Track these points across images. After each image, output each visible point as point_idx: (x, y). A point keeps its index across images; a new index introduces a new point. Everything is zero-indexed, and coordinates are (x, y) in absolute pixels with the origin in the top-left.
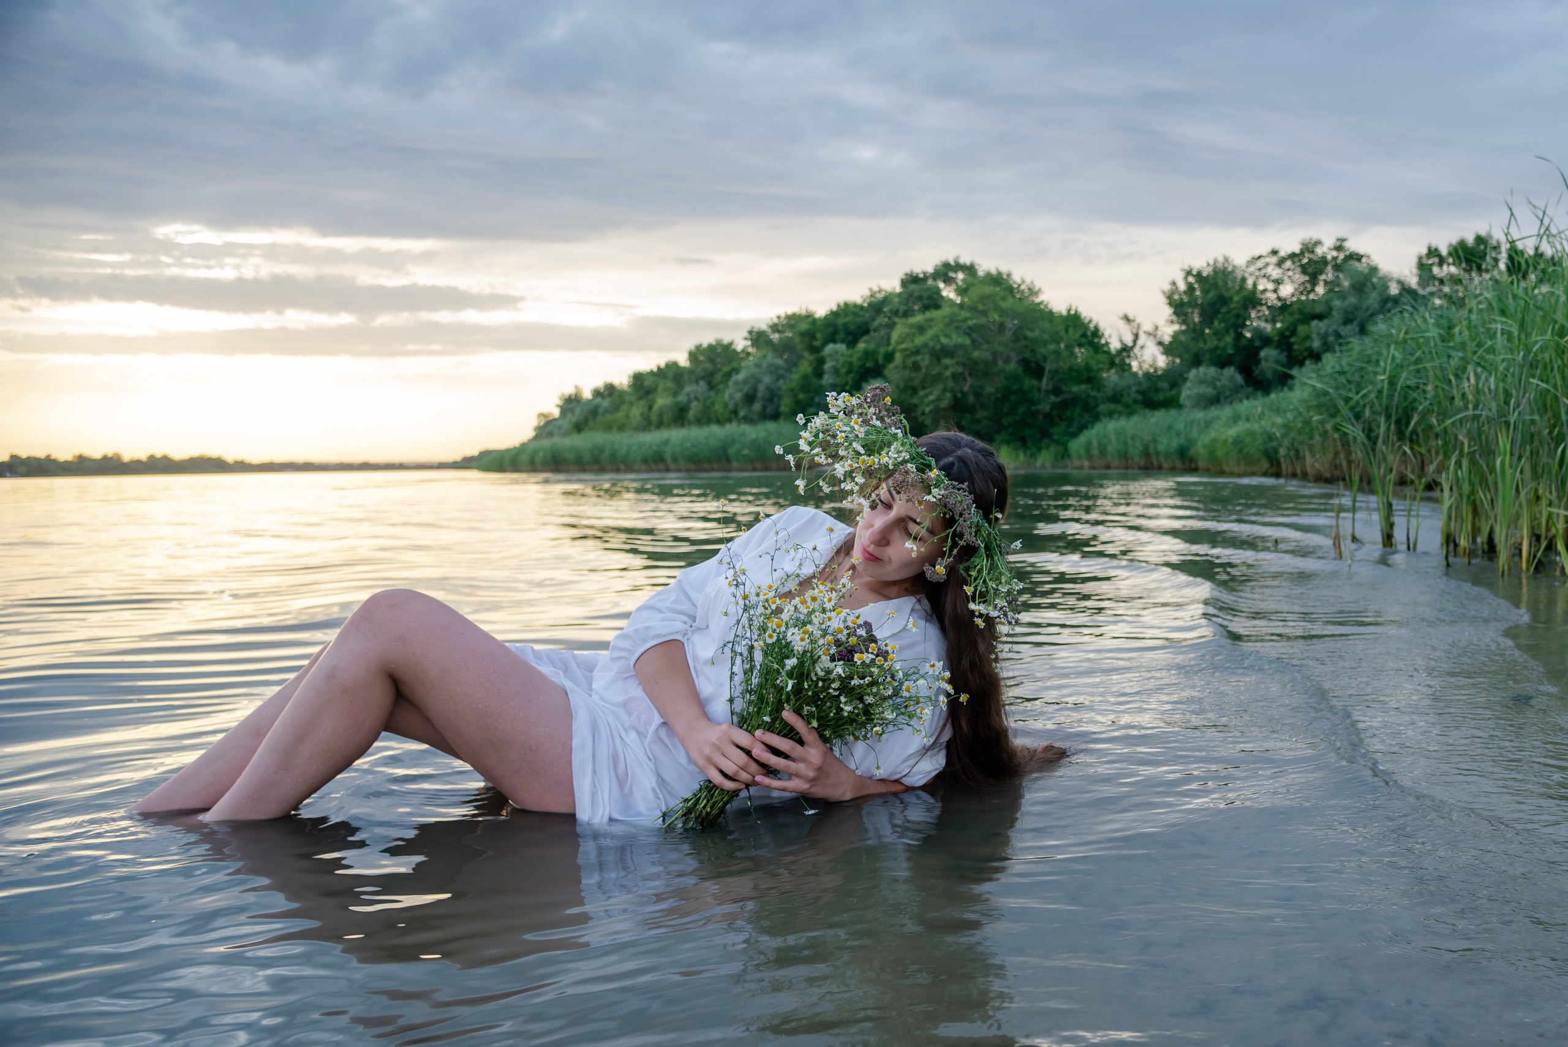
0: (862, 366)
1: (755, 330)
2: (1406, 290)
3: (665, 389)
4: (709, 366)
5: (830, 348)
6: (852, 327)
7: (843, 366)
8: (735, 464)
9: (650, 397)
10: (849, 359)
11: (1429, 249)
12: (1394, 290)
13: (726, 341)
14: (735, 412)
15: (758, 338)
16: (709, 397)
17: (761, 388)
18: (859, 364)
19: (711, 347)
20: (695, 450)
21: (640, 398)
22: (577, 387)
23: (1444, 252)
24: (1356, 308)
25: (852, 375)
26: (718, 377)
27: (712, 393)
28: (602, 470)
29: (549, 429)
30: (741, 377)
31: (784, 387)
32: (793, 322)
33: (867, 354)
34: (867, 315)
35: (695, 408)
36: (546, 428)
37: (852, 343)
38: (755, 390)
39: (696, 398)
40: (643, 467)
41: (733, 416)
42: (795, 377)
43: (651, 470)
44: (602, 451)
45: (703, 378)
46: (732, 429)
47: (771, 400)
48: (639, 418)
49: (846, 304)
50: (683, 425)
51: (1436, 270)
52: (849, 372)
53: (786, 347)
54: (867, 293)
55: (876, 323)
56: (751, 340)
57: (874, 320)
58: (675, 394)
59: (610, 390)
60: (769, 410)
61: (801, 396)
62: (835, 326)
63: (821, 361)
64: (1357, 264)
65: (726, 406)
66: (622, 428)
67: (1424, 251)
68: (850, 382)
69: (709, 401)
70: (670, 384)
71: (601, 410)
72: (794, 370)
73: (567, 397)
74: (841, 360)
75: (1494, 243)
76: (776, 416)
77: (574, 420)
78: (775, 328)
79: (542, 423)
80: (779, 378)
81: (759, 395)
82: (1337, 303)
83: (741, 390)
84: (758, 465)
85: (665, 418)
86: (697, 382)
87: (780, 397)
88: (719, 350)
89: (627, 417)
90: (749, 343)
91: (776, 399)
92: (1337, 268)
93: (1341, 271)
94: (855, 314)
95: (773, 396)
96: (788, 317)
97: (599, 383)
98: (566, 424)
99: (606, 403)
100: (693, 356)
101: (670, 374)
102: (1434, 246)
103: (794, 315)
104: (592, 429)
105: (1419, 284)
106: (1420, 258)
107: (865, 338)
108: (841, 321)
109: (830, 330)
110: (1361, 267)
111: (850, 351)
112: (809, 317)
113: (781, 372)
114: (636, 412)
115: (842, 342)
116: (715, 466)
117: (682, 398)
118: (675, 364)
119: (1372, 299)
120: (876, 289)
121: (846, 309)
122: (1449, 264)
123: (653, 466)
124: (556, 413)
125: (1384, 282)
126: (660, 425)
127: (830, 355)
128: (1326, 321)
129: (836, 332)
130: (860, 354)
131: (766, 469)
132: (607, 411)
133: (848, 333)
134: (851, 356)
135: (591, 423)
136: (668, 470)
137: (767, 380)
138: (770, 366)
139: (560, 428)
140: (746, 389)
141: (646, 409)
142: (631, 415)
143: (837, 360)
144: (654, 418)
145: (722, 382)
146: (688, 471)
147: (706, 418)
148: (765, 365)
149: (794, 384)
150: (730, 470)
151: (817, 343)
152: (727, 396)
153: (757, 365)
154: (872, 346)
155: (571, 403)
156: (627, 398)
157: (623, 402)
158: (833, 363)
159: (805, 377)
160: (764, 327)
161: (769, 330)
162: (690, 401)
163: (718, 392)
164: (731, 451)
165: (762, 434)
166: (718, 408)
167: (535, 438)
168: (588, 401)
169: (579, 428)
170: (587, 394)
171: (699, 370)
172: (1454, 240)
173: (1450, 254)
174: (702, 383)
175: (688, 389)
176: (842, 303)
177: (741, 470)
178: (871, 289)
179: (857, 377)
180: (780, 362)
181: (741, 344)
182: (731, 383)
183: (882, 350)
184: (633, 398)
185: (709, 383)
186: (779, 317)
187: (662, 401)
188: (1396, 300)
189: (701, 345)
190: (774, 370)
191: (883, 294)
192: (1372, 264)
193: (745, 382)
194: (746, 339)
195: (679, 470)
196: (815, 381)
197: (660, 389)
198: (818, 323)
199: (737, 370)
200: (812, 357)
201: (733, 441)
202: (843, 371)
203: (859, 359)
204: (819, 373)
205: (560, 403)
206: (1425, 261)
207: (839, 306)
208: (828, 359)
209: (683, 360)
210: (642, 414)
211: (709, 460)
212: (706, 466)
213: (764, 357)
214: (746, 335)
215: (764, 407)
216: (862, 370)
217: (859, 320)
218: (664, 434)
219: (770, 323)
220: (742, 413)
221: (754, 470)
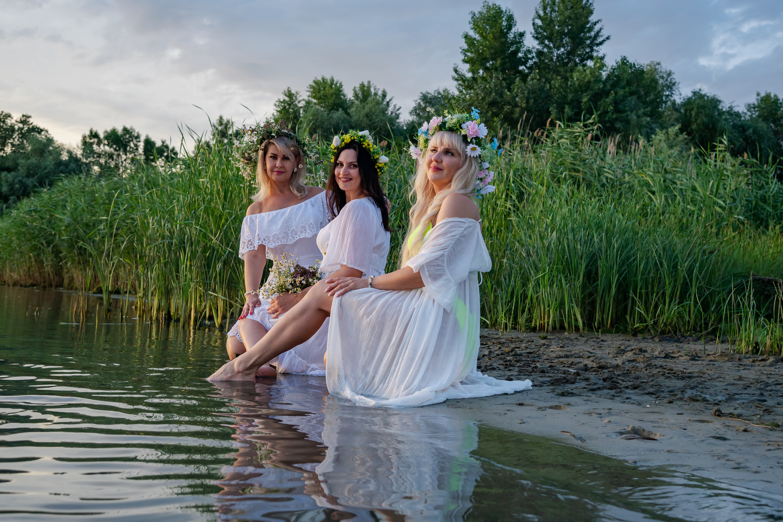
2: (73, 158)
11: (91, 132)
12: (65, 157)
23: (102, 136)
24: (38, 166)
51: (95, 147)
64: (38, 135)
67: (88, 133)
75: (136, 135)
82: (22, 161)
92: (23, 136)
93: (25, 139)
102: (94, 130)
105: (83, 155)
106: (84, 137)
110: (42, 137)
119: (49, 161)
122: (104, 144)
125: (58, 151)
128: (13, 173)
172: (109, 129)
173: (106, 138)
188: (66, 164)
192: (48, 136)
206: (88, 140)
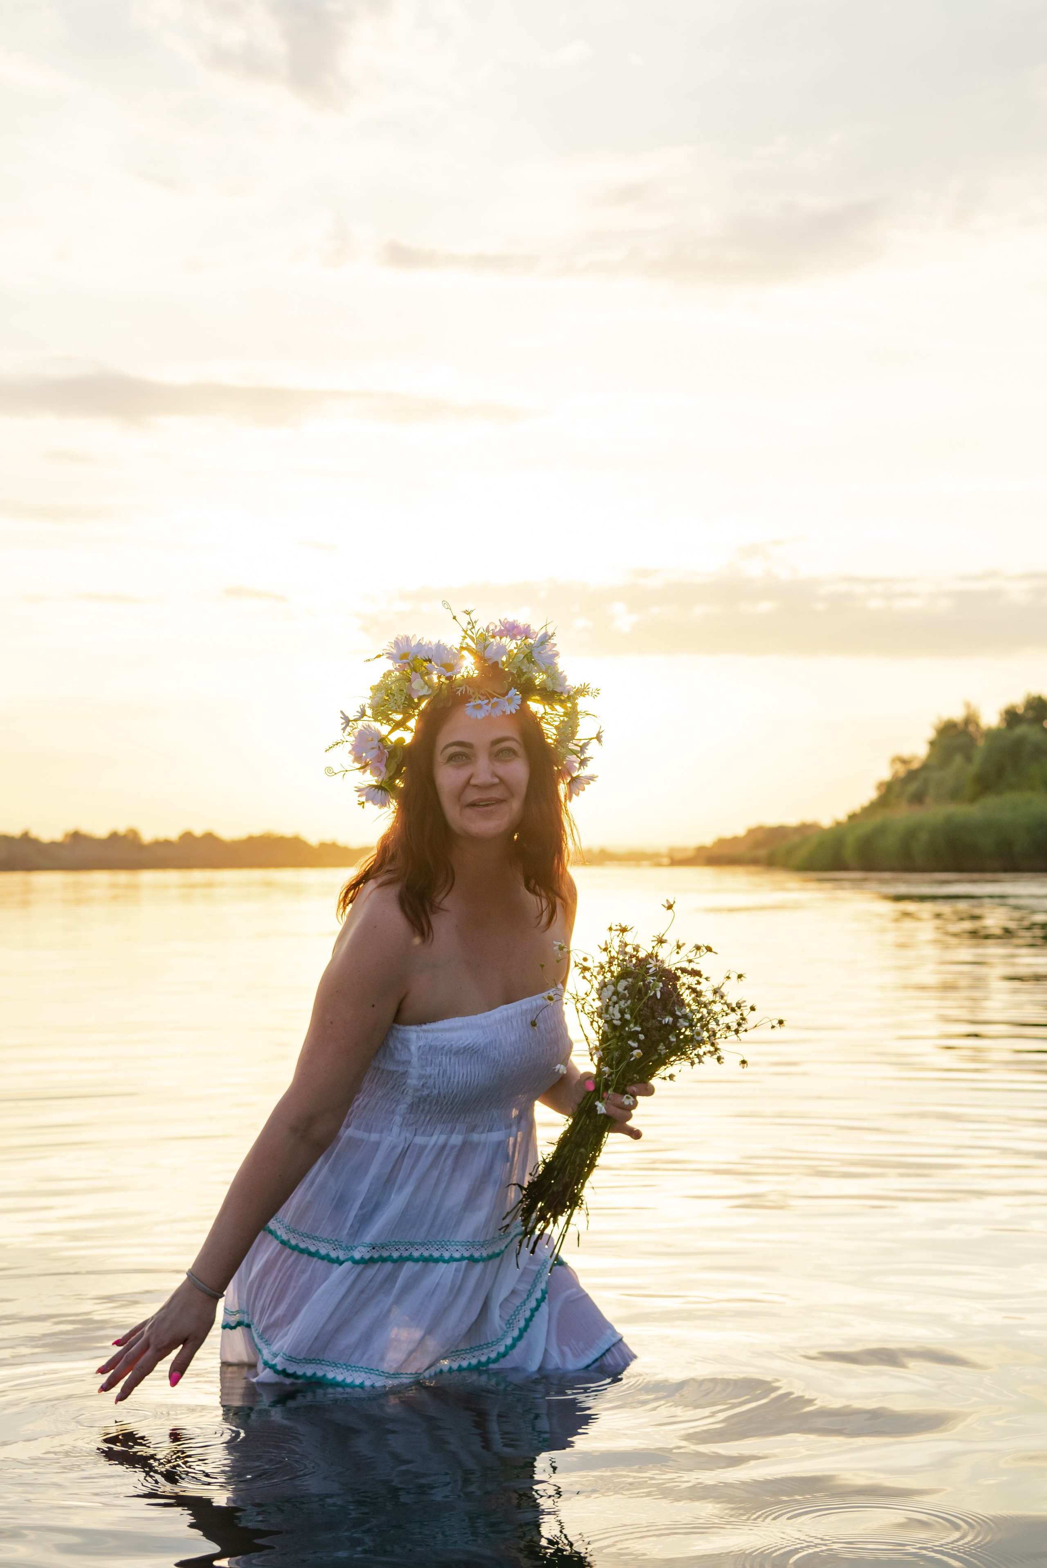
29: (914, 786)
36: (906, 786)
71: (1028, 749)
73: (947, 724)
124: (923, 752)
132: (1040, 751)
135: (1012, 773)
139: (939, 784)
155: (955, 735)
168: (995, 732)
169: (986, 784)
170: (991, 719)
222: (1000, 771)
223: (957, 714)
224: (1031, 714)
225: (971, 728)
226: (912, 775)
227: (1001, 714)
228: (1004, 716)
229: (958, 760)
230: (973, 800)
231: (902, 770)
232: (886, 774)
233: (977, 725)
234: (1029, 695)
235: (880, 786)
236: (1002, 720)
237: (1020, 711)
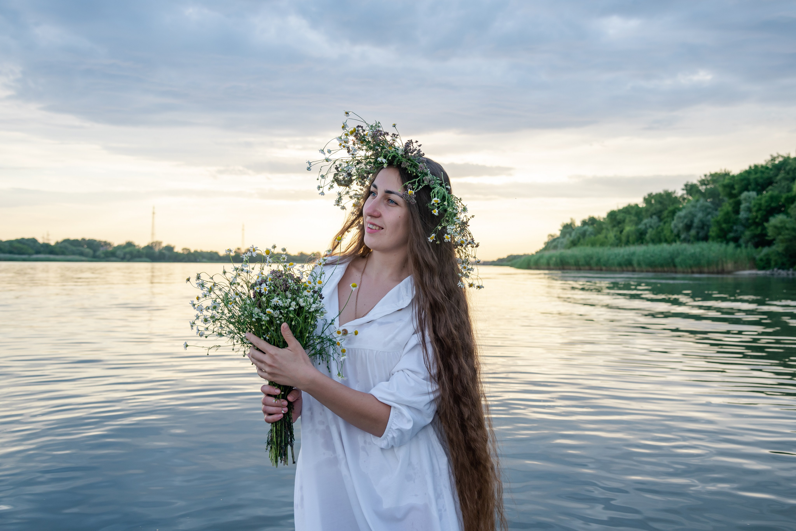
0: (769, 205)
1: (690, 183)
3: (631, 221)
4: (659, 206)
5: (745, 194)
6: (760, 181)
7: (754, 206)
8: (679, 268)
9: (620, 226)
10: (759, 202)
13: (671, 190)
14: (678, 236)
15: (691, 189)
16: (659, 226)
17: (696, 221)
18: (766, 204)
19: (659, 196)
20: (652, 259)
21: (614, 226)
22: (572, 219)
25: (761, 212)
26: (665, 213)
27: (662, 224)
28: (591, 269)
29: (555, 243)
30: (682, 213)
31: (712, 220)
32: (715, 178)
33: (772, 198)
34: (772, 172)
35: (650, 233)
36: (552, 244)
37: (759, 192)
38: (692, 222)
39: (651, 227)
40: (618, 269)
41: (677, 238)
42: (720, 214)
43: (622, 271)
44: (591, 258)
45: (655, 214)
46: (677, 246)
47: (702, 228)
48: (613, 238)
49: (756, 166)
50: (642, 243)
52: (759, 210)
53: (712, 194)
54: (769, 158)
55: (778, 178)
56: (687, 190)
57: (777, 175)
58: (637, 224)
59: (592, 221)
60: (701, 234)
61: (724, 226)
62: (748, 180)
63: (738, 203)
65: (672, 232)
66: (602, 244)
68: (759, 216)
69: (660, 228)
70: (634, 218)
71: (588, 233)
72: (719, 209)
73: (566, 225)
74: (753, 202)
76: (706, 238)
77: (571, 239)
78: (703, 182)
79: (550, 241)
80: (708, 214)
81: (695, 225)
83: (682, 222)
84: (695, 270)
85: (631, 238)
86: (651, 217)
87: (709, 226)
88: (665, 197)
89: (606, 237)
90: (685, 192)
91: (706, 228)
94: (762, 172)
95: (704, 225)
96: (711, 175)
97: (586, 217)
98: (567, 240)
99: (590, 229)
100: (647, 200)
101: (633, 212)
103: (716, 174)
104: (582, 244)
107: (770, 187)
108: (752, 177)
109: (745, 182)
111: (760, 196)
112: (727, 174)
113: (709, 210)
114: (612, 235)
115: (753, 190)
116: (666, 269)
117: (641, 226)
118: (637, 205)
120: (775, 155)
121: (756, 169)
123: (625, 268)
124: (558, 233)
126: (627, 243)
127: (745, 199)
129: (749, 184)
130: (767, 198)
131: (701, 272)
132: (591, 234)
133: (757, 184)
134: (760, 199)
135: (582, 241)
136: (634, 271)
137: (700, 215)
138: (702, 206)
139: (562, 243)
140: (686, 221)
141: (618, 233)
142: (609, 236)
143: (750, 203)
144: (624, 238)
145: (668, 217)
146: (647, 271)
147: (658, 240)
148: (698, 205)
149: (719, 218)
150: (676, 272)
151: (734, 192)
152: (672, 225)
153: (694, 206)
154: (776, 193)
155: (568, 228)
156: (604, 226)
157: (602, 229)
158: (747, 204)
159: (727, 213)
160: (695, 181)
161: (698, 184)
162: (646, 229)
163: (665, 223)
164: (677, 260)
165: (698, 250)
166: (667, 233)
167: (545, 249)
168: (579, 228)
169: (574, 244)
170: (578, 223)
171: (652, 210)
174: (654, 217)
175: (645, 221)
176: (752, 165)
177: (683, 272)
178: (771, 156)
179: (765, 213)
180: (709, 204)
181: (680, 192)
182: (675, 218)
183: (784, 196)
184: (609, 227)
185: (659, 217)
186: (705, 176)
187: (628, 228)
189: (651, 194)
190: (704, 209)
191: (781, 159)
193: (685, 217)
194: (683, 189)
195: (642, 271)
196: (733, 216)
197: (627, 220)
198: (736, 178)
199: (680, 210)
200: (731, 201)
201: (678, 254)
202: (755, 209)
203: (766, 202)
204: (737, 212)
205: (561, 228)
207: (750, 167)
208: (743, 202)
209: (642, 204)
210: (615, 236)
211: (662, 265)
212: (660, 269)
213: (697, 201)
214: (683, 187)
215: (698, 233)
216: (769, 208)
217: (766, 176)
218: (632, 249)
219: (700, 179)
220: (683, 236)
221: (693, 272)
222: (579, 239)
223: (568, 221)
224: (590, 222)
225: (573, 226)
226: (554, 240)
227: (581, 222)
228: (582, 222)
229: (568, 236)
230: (569, 248)
231: (551, 238)
232: (546, 239)
233: (574, 225)
234: (590, 216)
235: (545, 243)
236: (581, 224)
237: (587, 221)
